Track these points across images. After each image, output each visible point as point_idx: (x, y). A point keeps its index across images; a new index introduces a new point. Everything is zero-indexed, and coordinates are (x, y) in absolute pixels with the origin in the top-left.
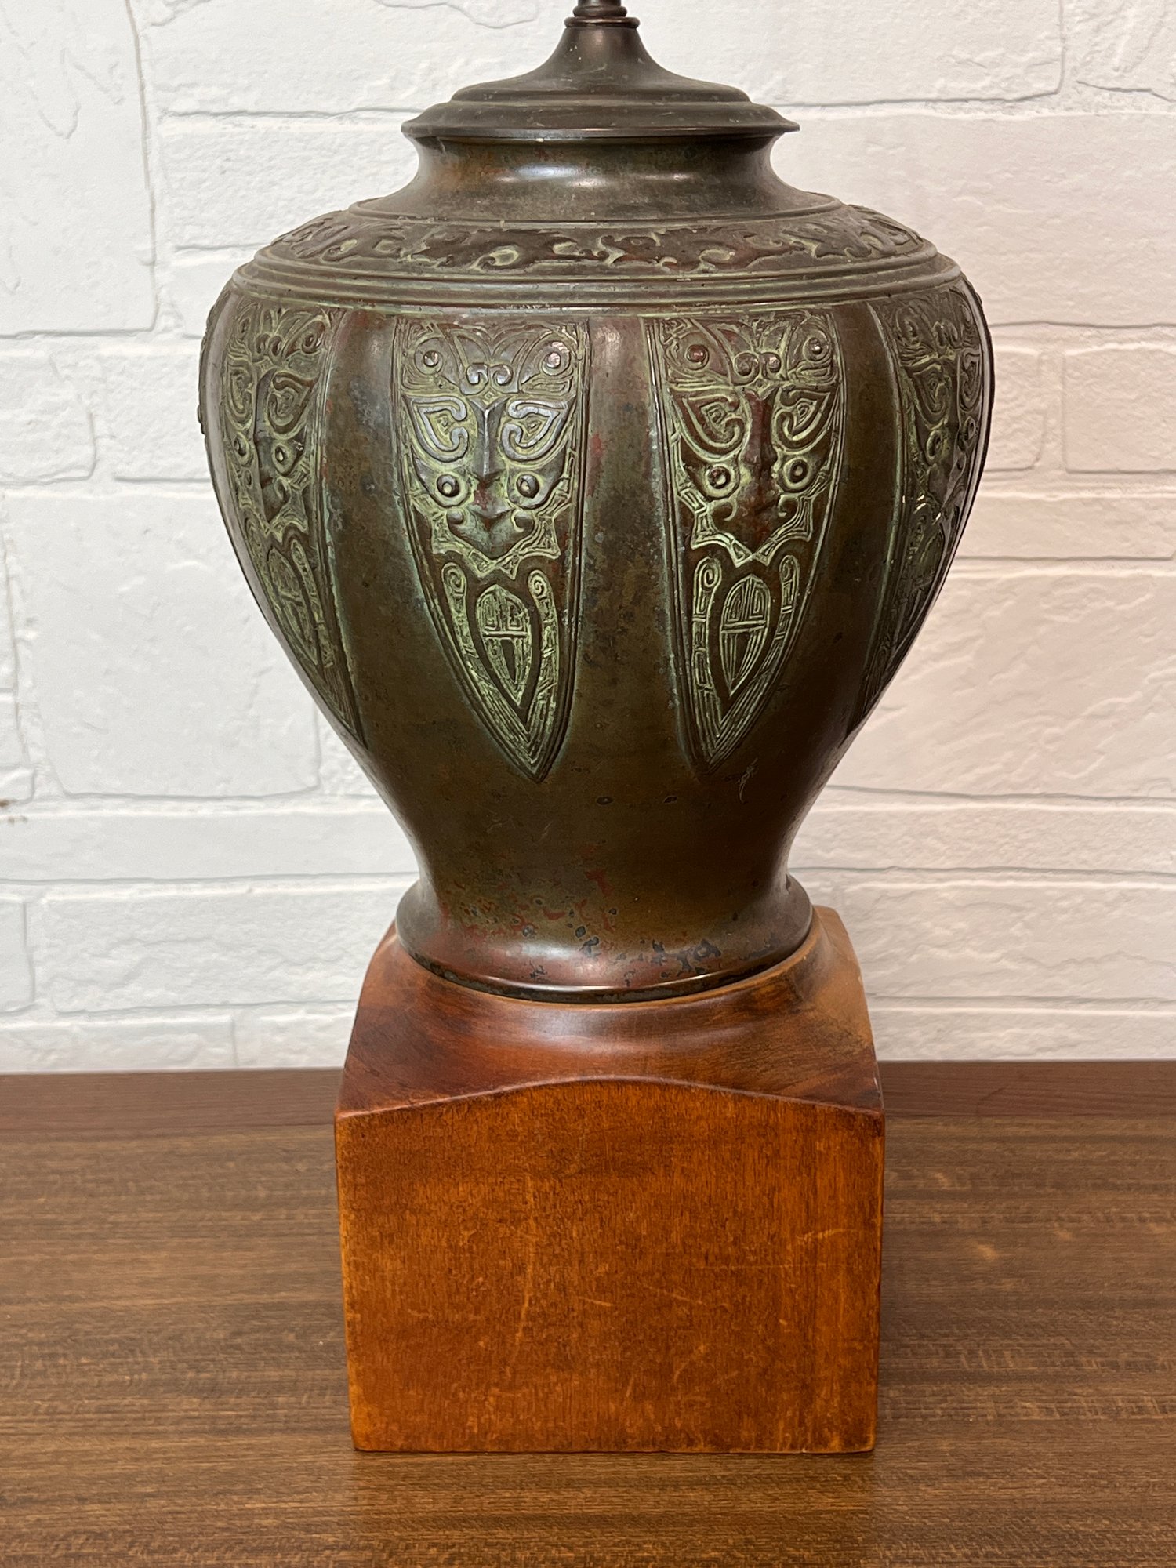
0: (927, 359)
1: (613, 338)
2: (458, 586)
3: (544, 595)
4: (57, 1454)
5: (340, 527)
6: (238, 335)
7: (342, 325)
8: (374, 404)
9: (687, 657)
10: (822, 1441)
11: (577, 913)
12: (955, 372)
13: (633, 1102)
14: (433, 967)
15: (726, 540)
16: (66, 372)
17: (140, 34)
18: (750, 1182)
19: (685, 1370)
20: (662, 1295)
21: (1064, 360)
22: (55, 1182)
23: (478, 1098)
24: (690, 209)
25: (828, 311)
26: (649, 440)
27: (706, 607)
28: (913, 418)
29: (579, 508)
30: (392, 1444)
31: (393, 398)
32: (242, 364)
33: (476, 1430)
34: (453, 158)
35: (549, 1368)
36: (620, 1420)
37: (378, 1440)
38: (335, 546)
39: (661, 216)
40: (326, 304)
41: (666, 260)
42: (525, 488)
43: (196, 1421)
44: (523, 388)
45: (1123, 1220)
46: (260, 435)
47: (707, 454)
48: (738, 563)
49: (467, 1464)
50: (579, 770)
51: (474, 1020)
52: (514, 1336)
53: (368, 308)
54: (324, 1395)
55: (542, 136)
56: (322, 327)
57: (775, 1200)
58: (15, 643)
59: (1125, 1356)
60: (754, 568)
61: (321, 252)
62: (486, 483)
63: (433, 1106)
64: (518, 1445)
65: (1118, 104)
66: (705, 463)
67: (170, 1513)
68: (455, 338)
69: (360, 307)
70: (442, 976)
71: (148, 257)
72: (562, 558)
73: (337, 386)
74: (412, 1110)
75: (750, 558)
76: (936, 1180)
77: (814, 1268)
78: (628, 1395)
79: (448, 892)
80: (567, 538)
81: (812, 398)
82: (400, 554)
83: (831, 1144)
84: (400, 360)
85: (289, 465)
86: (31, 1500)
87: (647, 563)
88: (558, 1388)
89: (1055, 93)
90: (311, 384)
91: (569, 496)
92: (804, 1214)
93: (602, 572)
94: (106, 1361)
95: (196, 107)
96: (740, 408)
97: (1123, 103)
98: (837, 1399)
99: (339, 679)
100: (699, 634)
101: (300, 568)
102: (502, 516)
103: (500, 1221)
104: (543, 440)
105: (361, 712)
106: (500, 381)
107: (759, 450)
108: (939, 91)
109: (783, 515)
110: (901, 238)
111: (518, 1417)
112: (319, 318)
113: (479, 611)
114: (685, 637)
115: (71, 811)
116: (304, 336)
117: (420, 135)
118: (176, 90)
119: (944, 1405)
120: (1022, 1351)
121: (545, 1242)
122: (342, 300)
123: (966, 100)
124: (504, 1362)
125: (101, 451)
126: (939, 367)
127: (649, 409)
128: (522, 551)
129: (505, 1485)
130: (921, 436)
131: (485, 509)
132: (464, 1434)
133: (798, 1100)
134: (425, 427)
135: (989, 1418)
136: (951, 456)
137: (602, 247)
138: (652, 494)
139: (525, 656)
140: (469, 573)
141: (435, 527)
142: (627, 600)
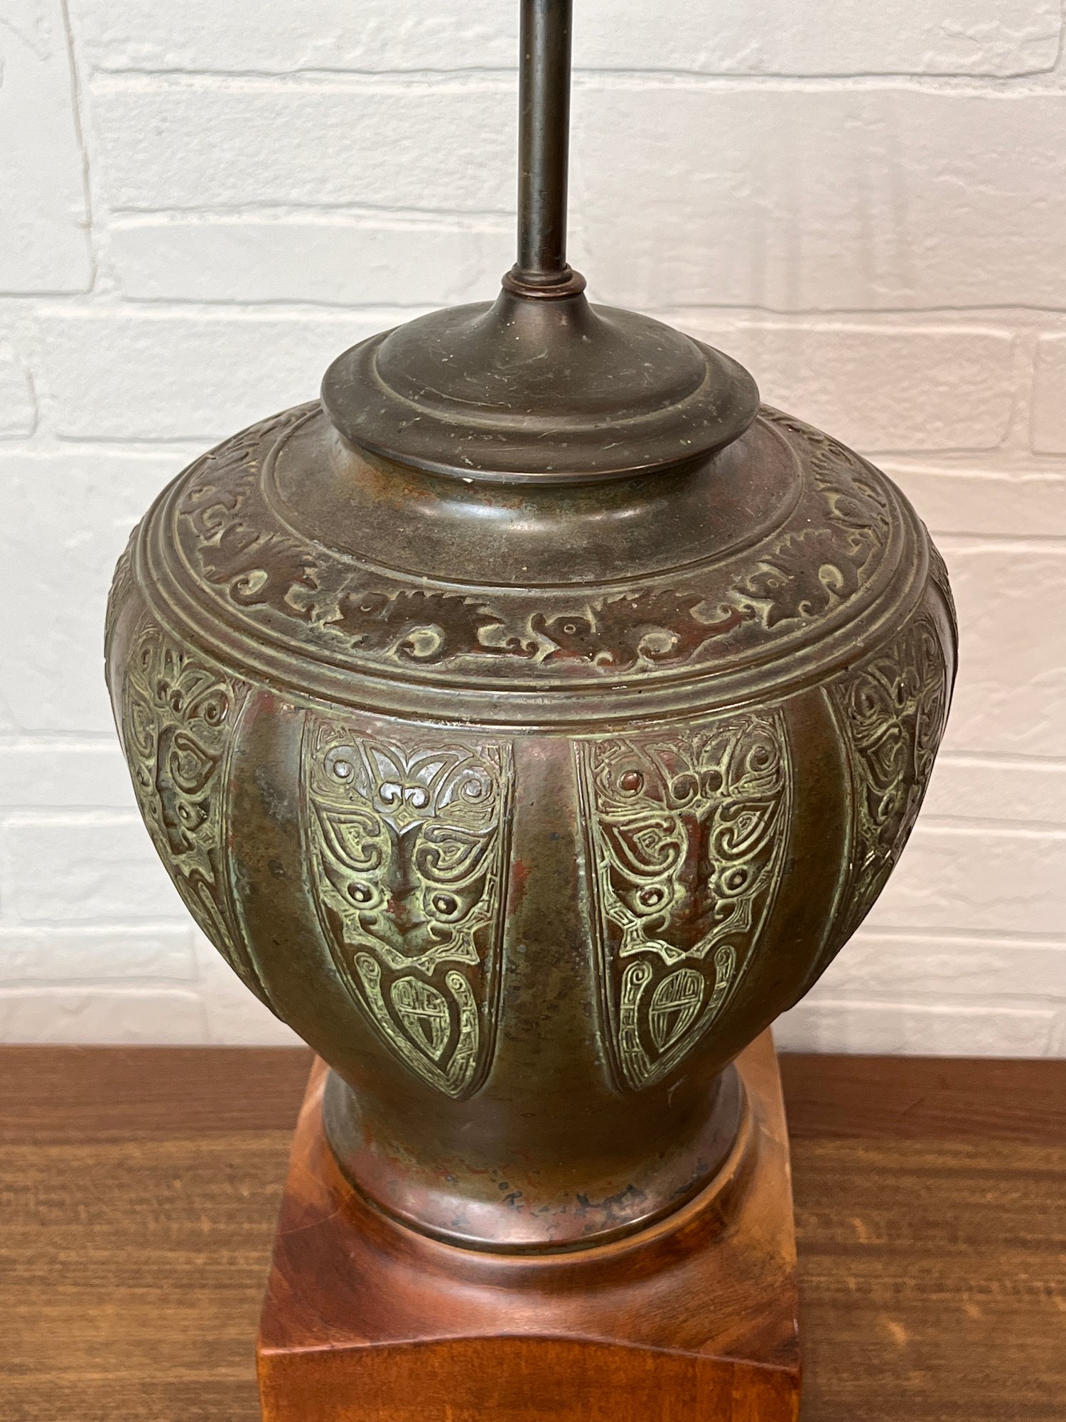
0: (884, 727)
2: (373, 971)
3: (462, 990)
5: (248, 892)
7: (247, 706)
8: (282, 799)
9: (613, 1032)
11: (499, 1172)
12: (913, 723)
13: (552, 1355)
15: (657, 946)
21: (1038, 344)
25: (777, 709)
26: (577, 867)
27: (634, 998)
28: (865, 793)
29: (500, 926)
31: (302, 798)
32: (143, 697)
38: (243, 903)
40: (231, 671)
41: (601, 655)
42: (442, 905)
44: (440, 813)
45: (1031, 1291)
46: (163, 784)
47: (638, 877)
48: (670, 962)
53: (275, 691)
55: (471, 477)
56: (226, 701)
60: (689, 963)
62: (400, 895)
66: (637, 886)
68: (368, 750)
69: (264, 686)
71: (83, 219)
72: (482, 964)
73: (242, 770)
74: (334, 1353)
75: (683, 956)
76: (853, 1228)
79: (372, 1121)
80: (487, 949)
81: (755, 809)
82: (311, 931)
83: (748, 1393)
84: (308, 761)
85: (193, 823)
87: (572, 969)
89: (1051, 70)
90: (214, 759)
91: (489, 915)
93: (525, 974)
95: (130, 65)
96: (676, 831)
100: (627, 1017)
101: (208, 904)
102: (417, 924)
104: (462, 863)
106: (416, 803)
107: (695, 870)
109: (718, 917)
112: (222, 687)
113: (394, 992)
114: (612, 1020)
116: (205, 705)
118: (107, 45)
122: (248, 673)
125: (43, 411)
126: (896, 730)
127: (577, 837)
128: (440, 954)
130: (873, 804)
131: (398, 917)
133: (716, 1357)
137: (532, 634)
138: (578, 914)
139: (442, 1030)
140: (382, 964)
141: (347, 921)
142: (551, 996)
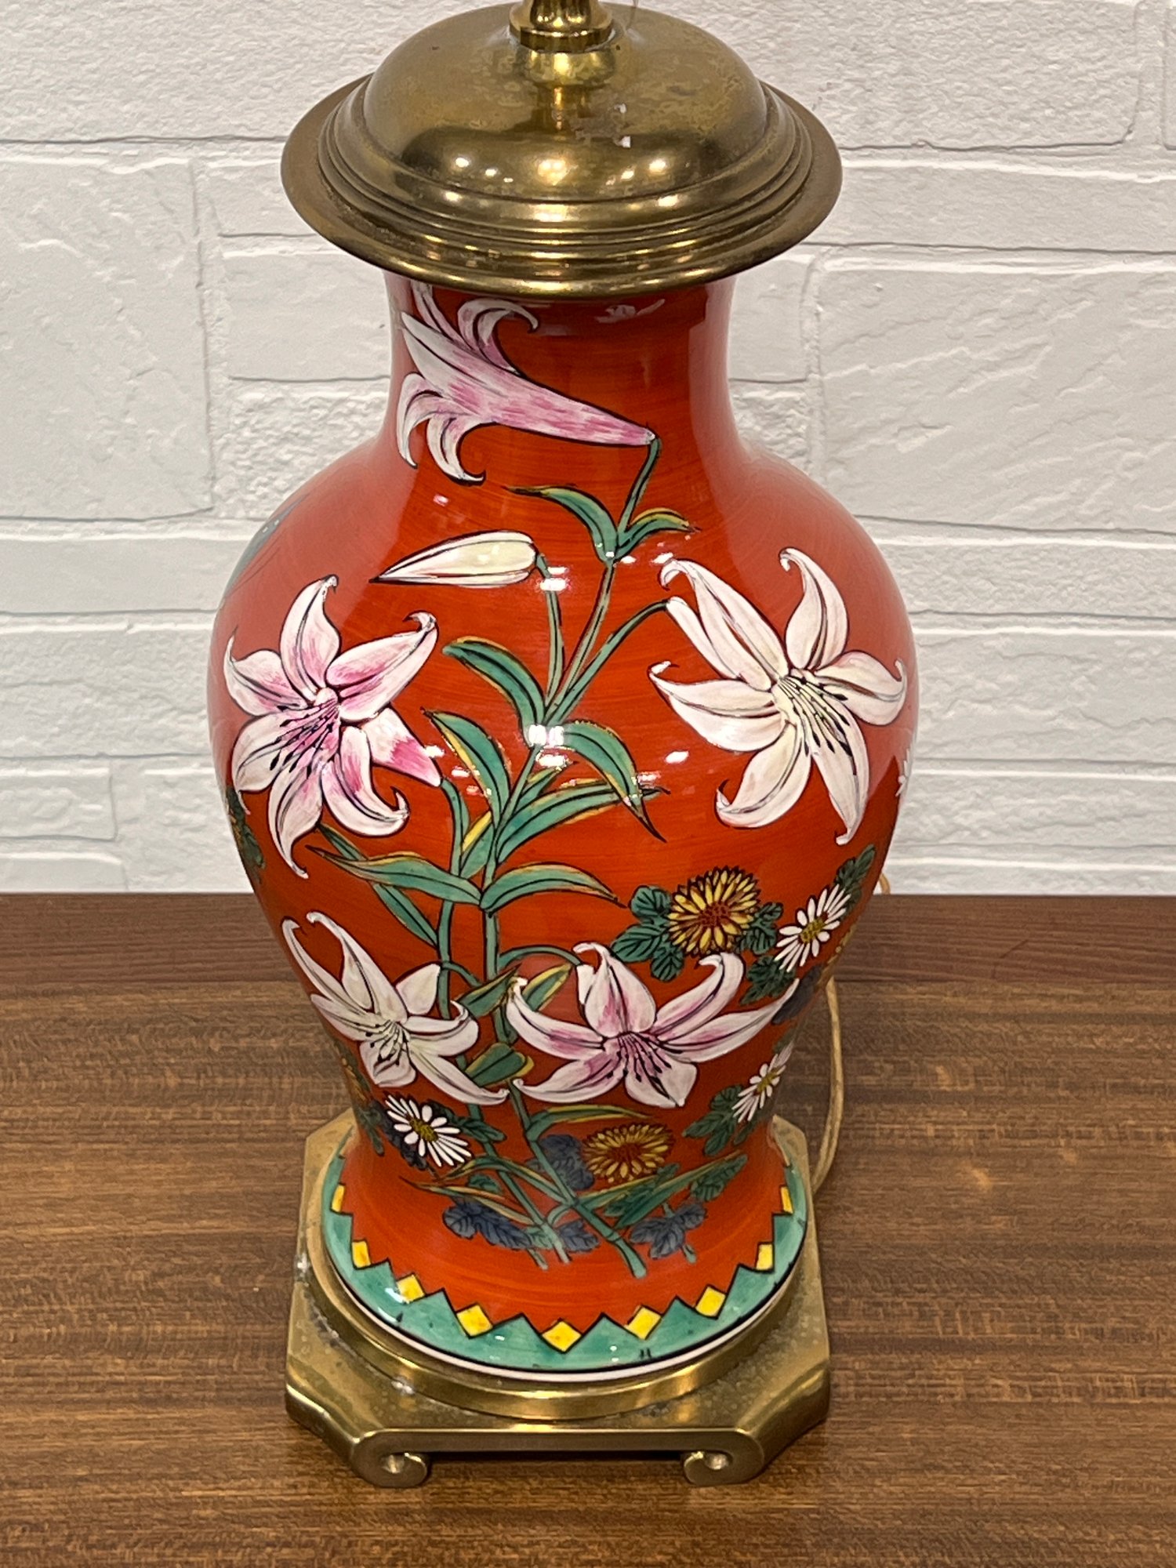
43: (123, 1388)
45: (1138, 1136)
54: (257, 1357)
59: (1112, 1323)
67: (104, 1500)
76: (935, 1076)
94: (20, 1309)
119: (911, 1382)
120: (1003, 1313)
135: (957, 1398)
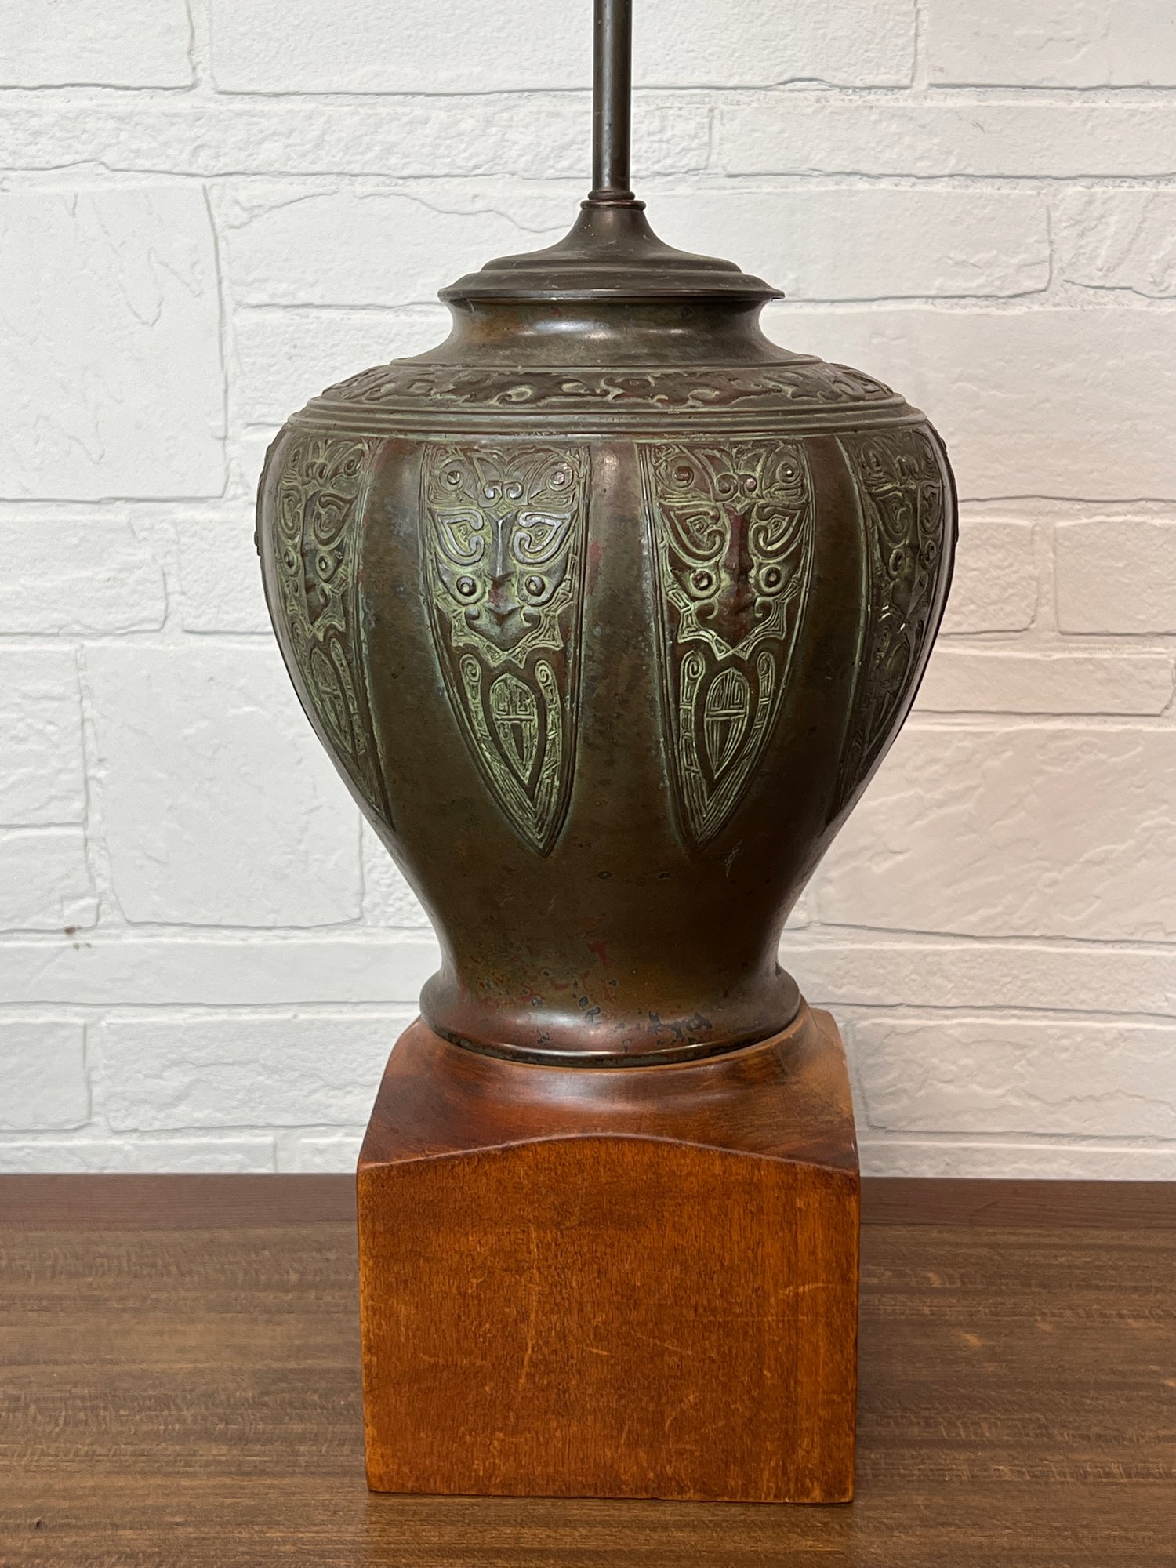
1: (611, 462)
2: (474, 675)
3: (549, 683)
4: (94, 1489)
5: (373, 625)
6: (290, 464)
7: (379, 451)
8: (404, 517)
9: (675, 741)
10: (804, 1491)
11: (580, 984)
12: (915, 499)
13: (628, 1158)
14: (453, 1038)
15: (709, 636)
16: (144, 534)
17: (220, 236)
18: (736, 1237)
19: (675, 1419)
20: (655, 1344)
21: (1055, 531)
22: (102, 1265)
23: (488, 1151)
24: (683, 359)
25: (800, 442)
26: (641, 547)
27: (692, 696)
28: (876, 537)
29: (579, 606)
30: (403, 1485)
31: (421, 511)
32: (292, 488)
33: (481, 1474)
34: (480, 316)
35: (549, 1416)
36: (616, 1466)
37: (390, 1481)
38: (368, 643)
39: (657, 363)
40: (365, 435)
41: (659, 397)
42: (533, 587)
44: (532, 502)
45: (1103, 1315)
46: (307, 548)
47: (692, 560)
48: (720, 657)
49: (473, 1505)
50: (581, 845)
51: (487, 1083)
52: (517, 1382)
53: (401, 436)
54: (343, 1445)
55: (556, 296)
56: (363, 453)
57: (759, 1255)
58: (86, 782)
59: (1096, 1430)
60: (734, 661)
61: (363, 394)
62: (499, 583)
63: (447, 1159)
64: (520, 1489)
65: (1100, 300)
66: (690, 567)
68: (476, 462)
69: (394, 435)
70: (458, 1044)
71: (221, 433)
72: (565, 650)
73: (373, 504)
74: (428, 1162)
75: (730, 653)
76: (928, 1279)
77: (796, 1321)
78: (622, 1442)
79: (466, 968)
80: (570, 631)
81: (784, 514)
82: (424, 648)
83: (810, 1201)
84: (427, 479)
85: (330, 573)
86: (70, 1526)
87: (640, 656)
88: (558, 1434)
89: (1044, 290)
90: (350, 502)
91: (571, 595)
92: (786, 1269)
93: (600, 662)
94: (144, 1414)
95: (268, 300)
96: (721, 521)
97: (1106, 299)
98: (818, 1451)
99: (371, 763)
100: (686, 720)
101: (338, 664)
102: (512, 612)
103: (506, 1270)
104: (549, 545)
105: (389, 795)
106: (513, 496)
107: (737, 558)
108: (938, 289)
109: (759, 615)
110: (870, 387)
111: (521, 1461)
112: (359, 446)
113: (492, 697)
114: (673, 723)
115: (132, 938)
116: (346, 462)
117: (454, 298)
118: (251, 284)
119: (921, 1467)
120: (999, 1423)
121: (547, 1290)
122: (380, 431)
123: (963, 297)
124: (509, 1408)
125: (172, 606)
126: (900, 494)
127: (641, 520)
128: (528, 644)
129: (507, 1523)
130: (885, 552)
131: (498, 606)
132: (470, 1477)
133: (780, 1159)
134: (447, 535)
135: (964, 1479)
136: (913, 573)
137: (605, 387)
138: (643, 594)
139: (532, 738)
140: (483, 663)
141: (455, 623)
142: (621, 689)
